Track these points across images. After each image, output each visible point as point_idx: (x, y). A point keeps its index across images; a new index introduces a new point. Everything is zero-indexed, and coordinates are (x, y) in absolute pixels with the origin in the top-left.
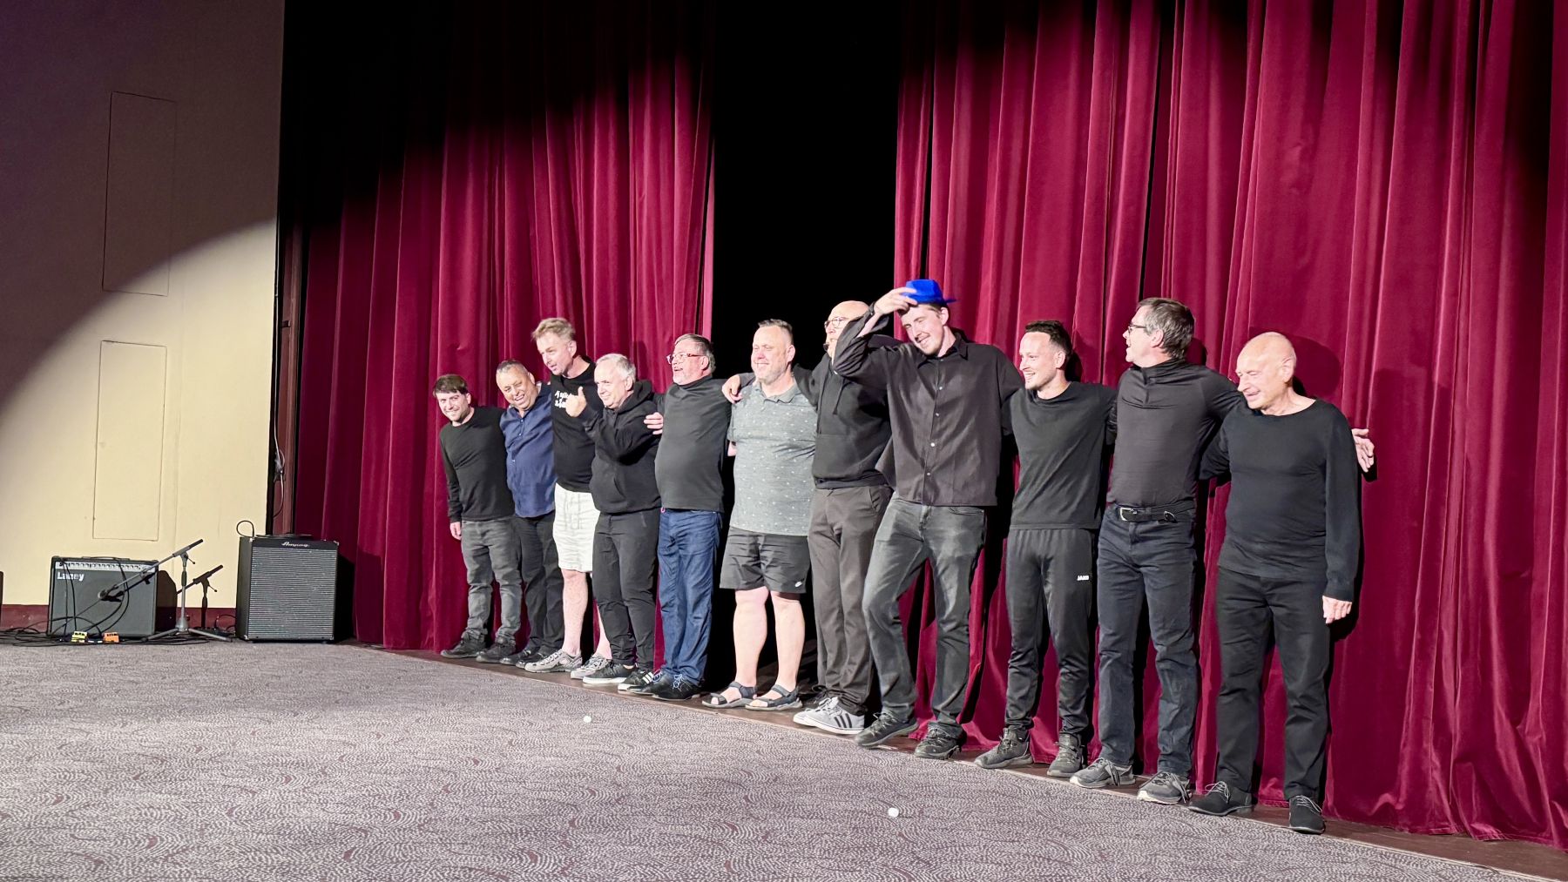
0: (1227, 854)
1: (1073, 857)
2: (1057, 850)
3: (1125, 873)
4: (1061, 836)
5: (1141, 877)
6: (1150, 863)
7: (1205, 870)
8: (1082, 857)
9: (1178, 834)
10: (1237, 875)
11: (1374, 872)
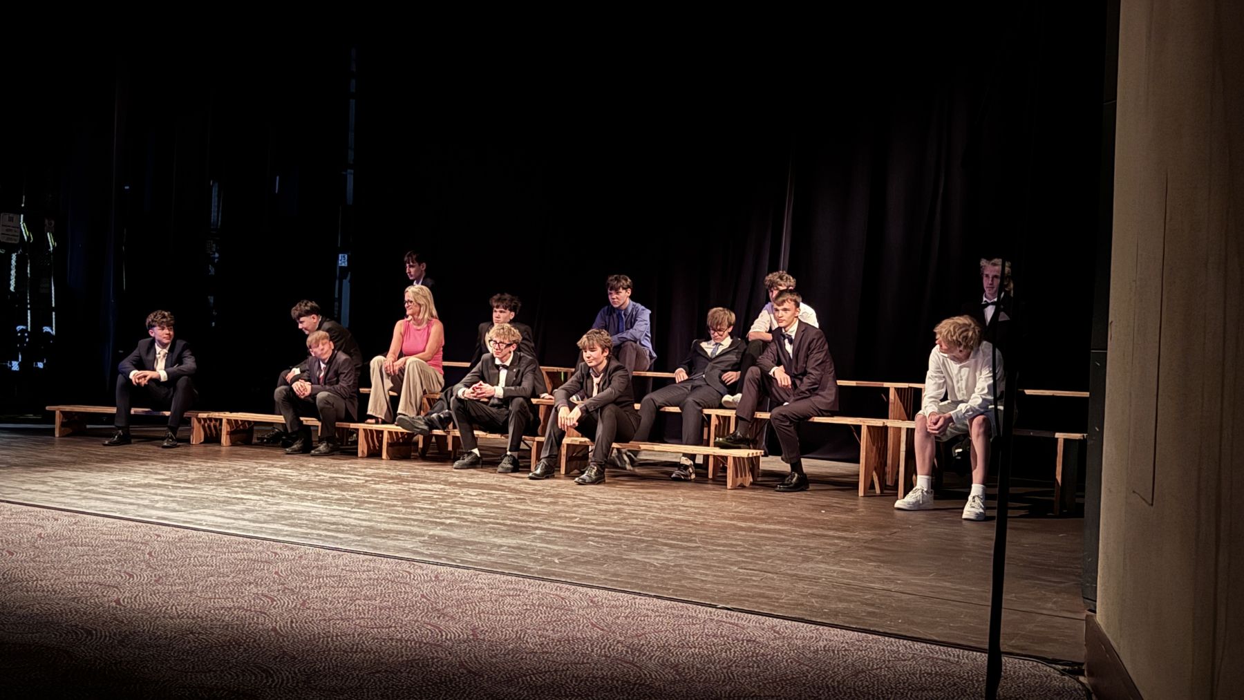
0: (592, 624)
1: (446, 637)
2: (432, 632)
3: (493, 651)
4: (439, 618)
5: (508, 654)
6: (520, 637)
7: (569, 641)
8: (455, 638)
9: (551, 608)
10: (598, 644)
11: (719, 632)
